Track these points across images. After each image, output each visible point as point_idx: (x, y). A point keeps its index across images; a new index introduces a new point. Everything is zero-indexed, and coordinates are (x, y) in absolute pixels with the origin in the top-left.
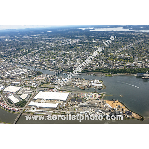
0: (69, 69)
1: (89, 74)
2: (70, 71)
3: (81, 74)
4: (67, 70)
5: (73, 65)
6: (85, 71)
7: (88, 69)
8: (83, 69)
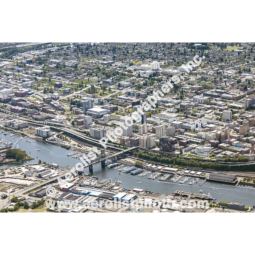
0: (157, 149)
1: (248, 181)
2: (160, 156)
3: (208, 179)
4: (148, 153)
5: (183, 129)
6: (231, 164)
7: (248, 157)
8: (225, 154)
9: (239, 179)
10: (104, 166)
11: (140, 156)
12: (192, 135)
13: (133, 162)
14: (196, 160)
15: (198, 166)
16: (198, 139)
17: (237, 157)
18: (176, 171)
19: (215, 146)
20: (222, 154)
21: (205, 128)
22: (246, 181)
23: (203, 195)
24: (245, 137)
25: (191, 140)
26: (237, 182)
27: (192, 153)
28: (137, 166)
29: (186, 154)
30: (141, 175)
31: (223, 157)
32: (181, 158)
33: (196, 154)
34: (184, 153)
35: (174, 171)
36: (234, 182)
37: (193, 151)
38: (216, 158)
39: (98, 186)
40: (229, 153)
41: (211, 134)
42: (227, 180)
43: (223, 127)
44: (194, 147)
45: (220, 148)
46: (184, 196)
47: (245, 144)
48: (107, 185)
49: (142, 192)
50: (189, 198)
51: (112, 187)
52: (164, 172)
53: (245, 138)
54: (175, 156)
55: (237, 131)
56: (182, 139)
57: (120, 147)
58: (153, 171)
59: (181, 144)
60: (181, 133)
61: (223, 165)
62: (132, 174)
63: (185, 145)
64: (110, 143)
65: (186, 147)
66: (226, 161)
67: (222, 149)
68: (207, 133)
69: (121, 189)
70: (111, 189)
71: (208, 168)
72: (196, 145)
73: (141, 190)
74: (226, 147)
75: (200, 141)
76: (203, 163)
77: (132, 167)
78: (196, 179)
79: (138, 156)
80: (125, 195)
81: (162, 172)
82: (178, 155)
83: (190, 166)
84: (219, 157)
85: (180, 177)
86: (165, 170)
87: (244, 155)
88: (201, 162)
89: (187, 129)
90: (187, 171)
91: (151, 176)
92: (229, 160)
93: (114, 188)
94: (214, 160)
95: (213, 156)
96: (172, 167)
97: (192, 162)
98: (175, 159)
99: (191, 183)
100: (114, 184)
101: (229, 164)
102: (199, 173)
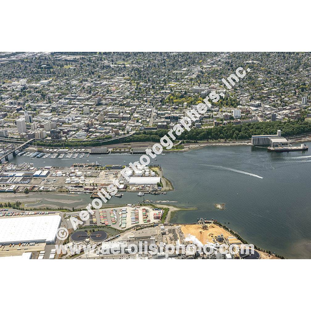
0: (49, 138)
1: (116, 150)
2: (53, 142)
3: (91, 152)
4: (43, 142)
5: (61, 123)
6: (102, 141)
7: (111, 135)
8: (95, 136)
9: (110, 150)
10: (15, 155)
11: (38, 145)
12: (68, 126)
13: (35, 149)
14: (79, 142)
15: (80, 146)
16: (74, 128)
17: (104, 136)
18: (68, 151)
19: (87, 131)
20: (94, 136)
21: (75, 120)
22: (115, 151)
23: (93, 164)
24: (103, 122)
25: (70, 129)
26: (109, 152)
27: (73, 137)
28: (39, 151)
29: (70, 139)
30: (44, 157)
31: (95, 138)
32: (68, 142)
33: (77, 138)
34: (68, 139)
35: (66, 151)
36: (108, 152)
37: (73, 136)
38: (91, 139)
39: (19, 169)
40: (98, 134)
41: (81, 124)
42: (103, 152)
43: (87, 118)
44: (73, 133)
45: (90, 132)
46: (80, 166)
47: (106, 127)
48: (24, 168)
49: (51, 168)
50: (84, 167)
51: (28, 169)
52: (59, 153)
53: (104, 124)
54: (63, 141)
55: (97, 120)
56: (64, 130)
57: (21, 140)
58: (52, 153)
59: (64, 133)
60: (60, 126)
61: (96, 142)
62: (38, 157)
63: (67, 133)
64: (12, 138)
65: (68, 134)
66: (98, 140)
67: (92, 132)
68: (78, 123)
69: (36, 169)
70: (28, 170)
71: (88, 146)
72: (74, 132)
73: (51, 167)
74: (95, 131)
75: (75, 129)
76: (84, 143)
77: (36, 153)
78: (83, 154)
79: (36, 144)
80: (41, 172)
81: (58, 153)
82: (65, 140)
83: (75, 146)
84: (93, 138)
85: (71, 154)
86: (60, 151)
87: (108, 134)
88: (82, 143)
89: (64, 123)
90: (74, 150)
91: (52, 157)
92: (100, 139)
93: (30, 169)
94: (90, 140)
95: (88, 137)
96: (63, 149)
97: (76, 143)
98: (64, 143)
99: (80, 157)
100: (29, 166)
101: (100, 141)
102: (83, 150)
